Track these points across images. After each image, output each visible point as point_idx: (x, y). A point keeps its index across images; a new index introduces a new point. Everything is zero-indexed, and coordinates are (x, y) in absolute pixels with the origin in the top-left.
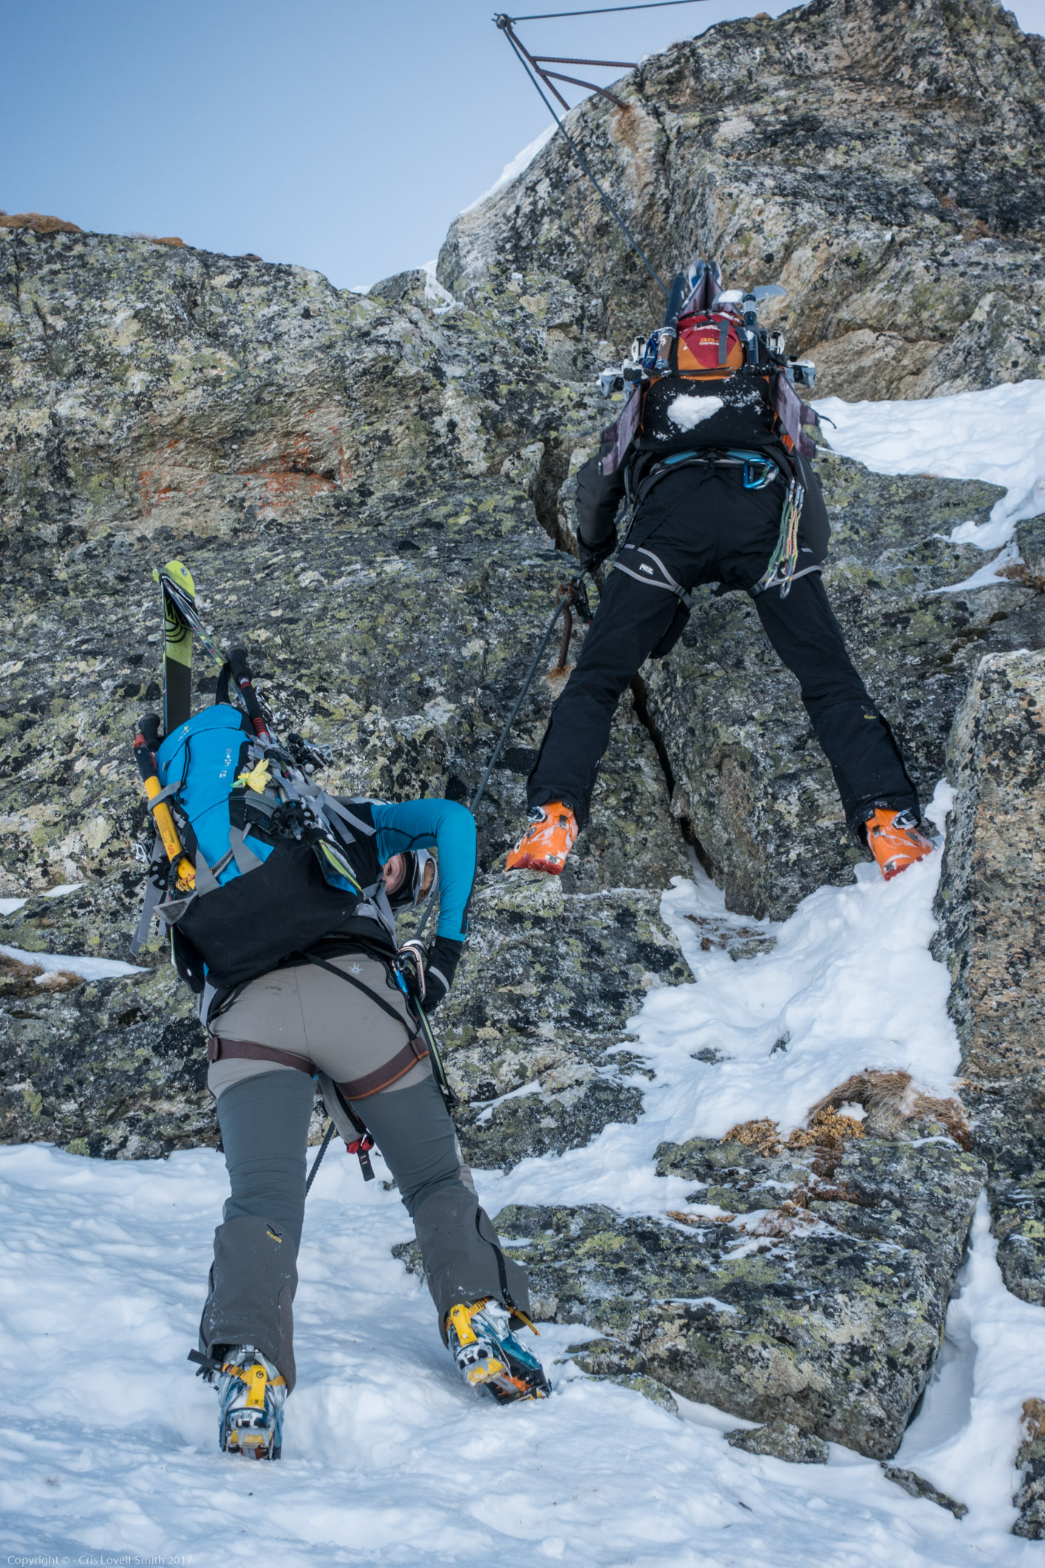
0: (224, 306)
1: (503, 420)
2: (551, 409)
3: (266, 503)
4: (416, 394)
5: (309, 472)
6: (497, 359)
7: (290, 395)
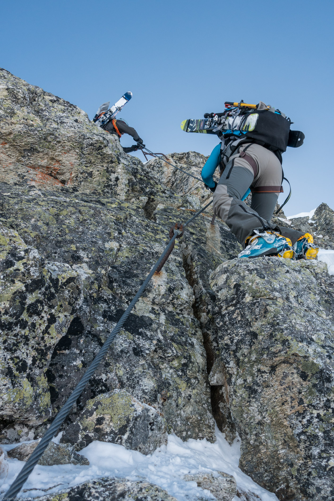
0: (46, 105)
1: (136, 185)
2: (153, 190)
3: (33, 180)
4: (108, 162)
5: (56, 178)
6: (139, 166)
7: (59, 142)
